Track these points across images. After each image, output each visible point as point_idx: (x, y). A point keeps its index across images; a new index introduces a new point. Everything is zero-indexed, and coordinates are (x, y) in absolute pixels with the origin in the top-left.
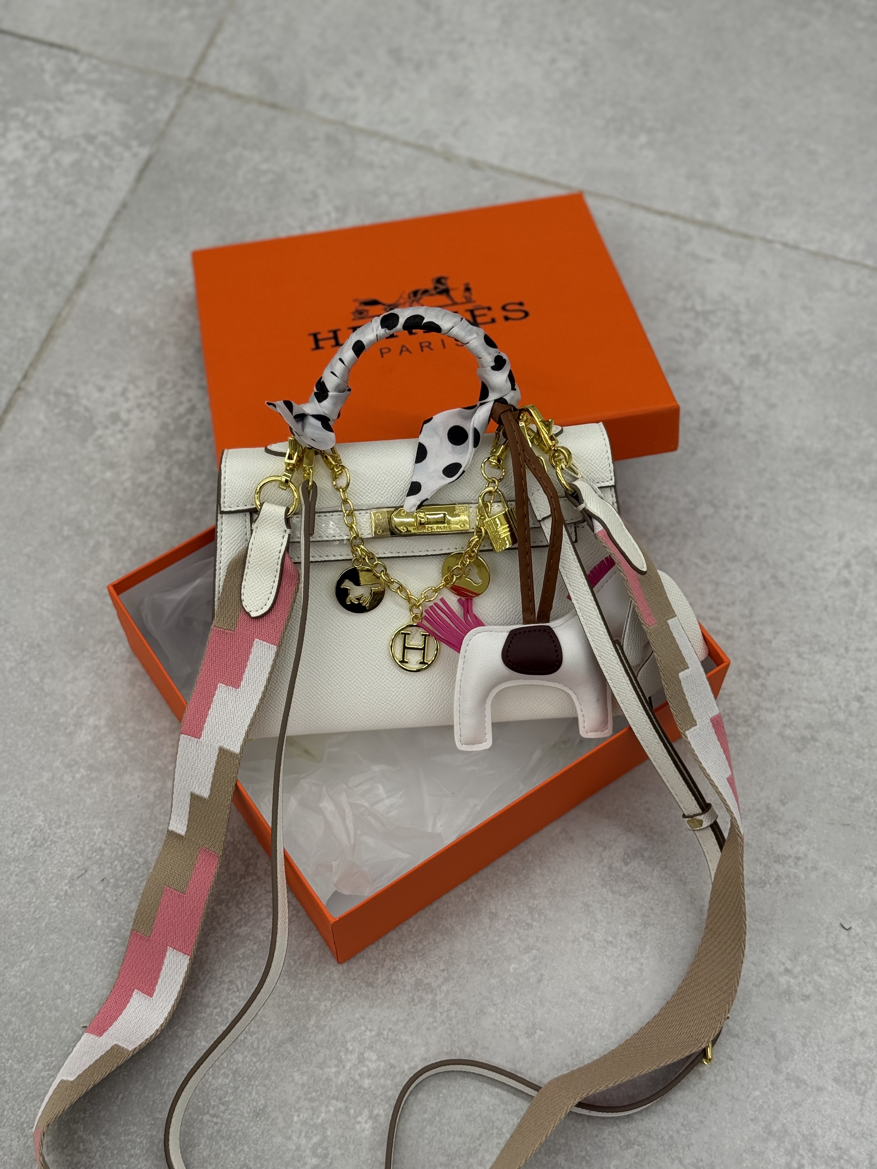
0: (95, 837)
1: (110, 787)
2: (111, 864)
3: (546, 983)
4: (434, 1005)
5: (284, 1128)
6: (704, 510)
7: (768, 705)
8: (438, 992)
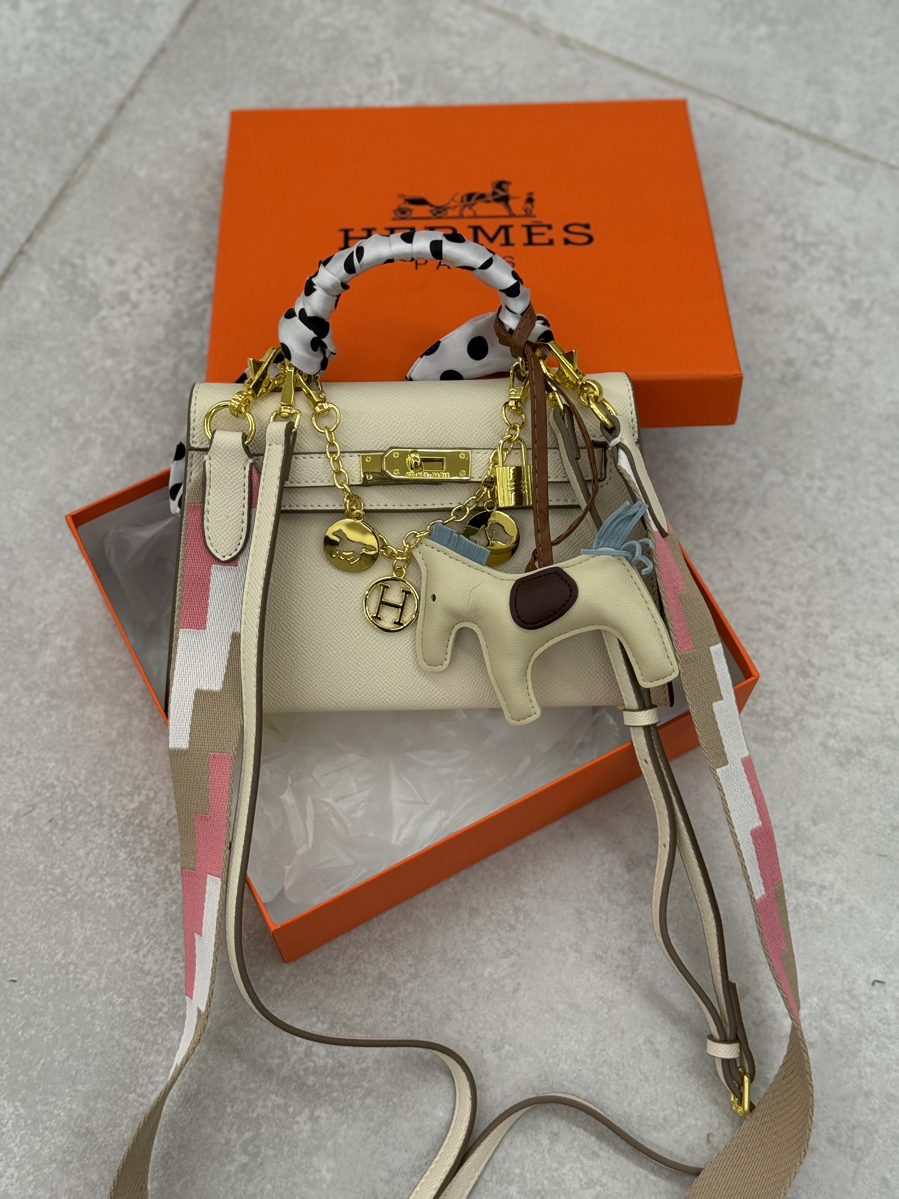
0: (48, 772)
1: (71, 717)
2: (62, 803)
3: (522, 993)
4: (396, 1001)
5: (214, 1118)
6: (773, 476)
7: (814, 709)
8: (402, 990)
